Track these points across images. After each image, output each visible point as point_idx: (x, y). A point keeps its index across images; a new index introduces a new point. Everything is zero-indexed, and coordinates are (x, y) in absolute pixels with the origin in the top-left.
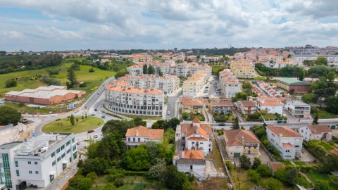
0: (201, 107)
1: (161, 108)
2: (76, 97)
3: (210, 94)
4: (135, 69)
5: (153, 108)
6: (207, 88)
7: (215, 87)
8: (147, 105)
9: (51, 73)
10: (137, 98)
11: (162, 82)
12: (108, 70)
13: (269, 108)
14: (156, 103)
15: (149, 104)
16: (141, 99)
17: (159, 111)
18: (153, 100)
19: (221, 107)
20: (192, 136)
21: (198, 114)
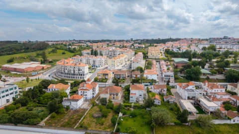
2: (43, 68)
3: (124, 68)
4: (87, 52)
5: (79, 75)
6: (126, 64)
11: (94, 60)
14: (80, 72)
15: (77, 72)
18: (79, 70)
19: (120, 75)
20: (82, 88)
21: (106, 79)
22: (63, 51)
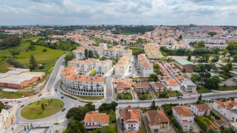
0: (129, 89)
1: (103, 91)
2: (39, 80)
3: (133, 73)
4: (79, 52)
5: (98, 91)
6: (130, 67)
7: (136, 67)
8: (94, 89)
9: (14, 54)
10: (86, 84)
11: (100, 66)
12: (57, 49)
13: (172, 87)
14: (100, 87)
16: (89, 85)
17: (102, 93)
18: (98, 86)
19: (142, 88)
20: (128, 120)
21: (127, 93)
22: (44, 48)
